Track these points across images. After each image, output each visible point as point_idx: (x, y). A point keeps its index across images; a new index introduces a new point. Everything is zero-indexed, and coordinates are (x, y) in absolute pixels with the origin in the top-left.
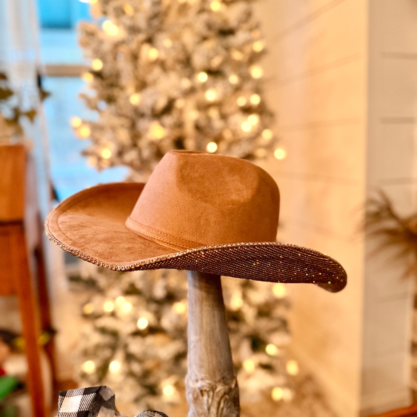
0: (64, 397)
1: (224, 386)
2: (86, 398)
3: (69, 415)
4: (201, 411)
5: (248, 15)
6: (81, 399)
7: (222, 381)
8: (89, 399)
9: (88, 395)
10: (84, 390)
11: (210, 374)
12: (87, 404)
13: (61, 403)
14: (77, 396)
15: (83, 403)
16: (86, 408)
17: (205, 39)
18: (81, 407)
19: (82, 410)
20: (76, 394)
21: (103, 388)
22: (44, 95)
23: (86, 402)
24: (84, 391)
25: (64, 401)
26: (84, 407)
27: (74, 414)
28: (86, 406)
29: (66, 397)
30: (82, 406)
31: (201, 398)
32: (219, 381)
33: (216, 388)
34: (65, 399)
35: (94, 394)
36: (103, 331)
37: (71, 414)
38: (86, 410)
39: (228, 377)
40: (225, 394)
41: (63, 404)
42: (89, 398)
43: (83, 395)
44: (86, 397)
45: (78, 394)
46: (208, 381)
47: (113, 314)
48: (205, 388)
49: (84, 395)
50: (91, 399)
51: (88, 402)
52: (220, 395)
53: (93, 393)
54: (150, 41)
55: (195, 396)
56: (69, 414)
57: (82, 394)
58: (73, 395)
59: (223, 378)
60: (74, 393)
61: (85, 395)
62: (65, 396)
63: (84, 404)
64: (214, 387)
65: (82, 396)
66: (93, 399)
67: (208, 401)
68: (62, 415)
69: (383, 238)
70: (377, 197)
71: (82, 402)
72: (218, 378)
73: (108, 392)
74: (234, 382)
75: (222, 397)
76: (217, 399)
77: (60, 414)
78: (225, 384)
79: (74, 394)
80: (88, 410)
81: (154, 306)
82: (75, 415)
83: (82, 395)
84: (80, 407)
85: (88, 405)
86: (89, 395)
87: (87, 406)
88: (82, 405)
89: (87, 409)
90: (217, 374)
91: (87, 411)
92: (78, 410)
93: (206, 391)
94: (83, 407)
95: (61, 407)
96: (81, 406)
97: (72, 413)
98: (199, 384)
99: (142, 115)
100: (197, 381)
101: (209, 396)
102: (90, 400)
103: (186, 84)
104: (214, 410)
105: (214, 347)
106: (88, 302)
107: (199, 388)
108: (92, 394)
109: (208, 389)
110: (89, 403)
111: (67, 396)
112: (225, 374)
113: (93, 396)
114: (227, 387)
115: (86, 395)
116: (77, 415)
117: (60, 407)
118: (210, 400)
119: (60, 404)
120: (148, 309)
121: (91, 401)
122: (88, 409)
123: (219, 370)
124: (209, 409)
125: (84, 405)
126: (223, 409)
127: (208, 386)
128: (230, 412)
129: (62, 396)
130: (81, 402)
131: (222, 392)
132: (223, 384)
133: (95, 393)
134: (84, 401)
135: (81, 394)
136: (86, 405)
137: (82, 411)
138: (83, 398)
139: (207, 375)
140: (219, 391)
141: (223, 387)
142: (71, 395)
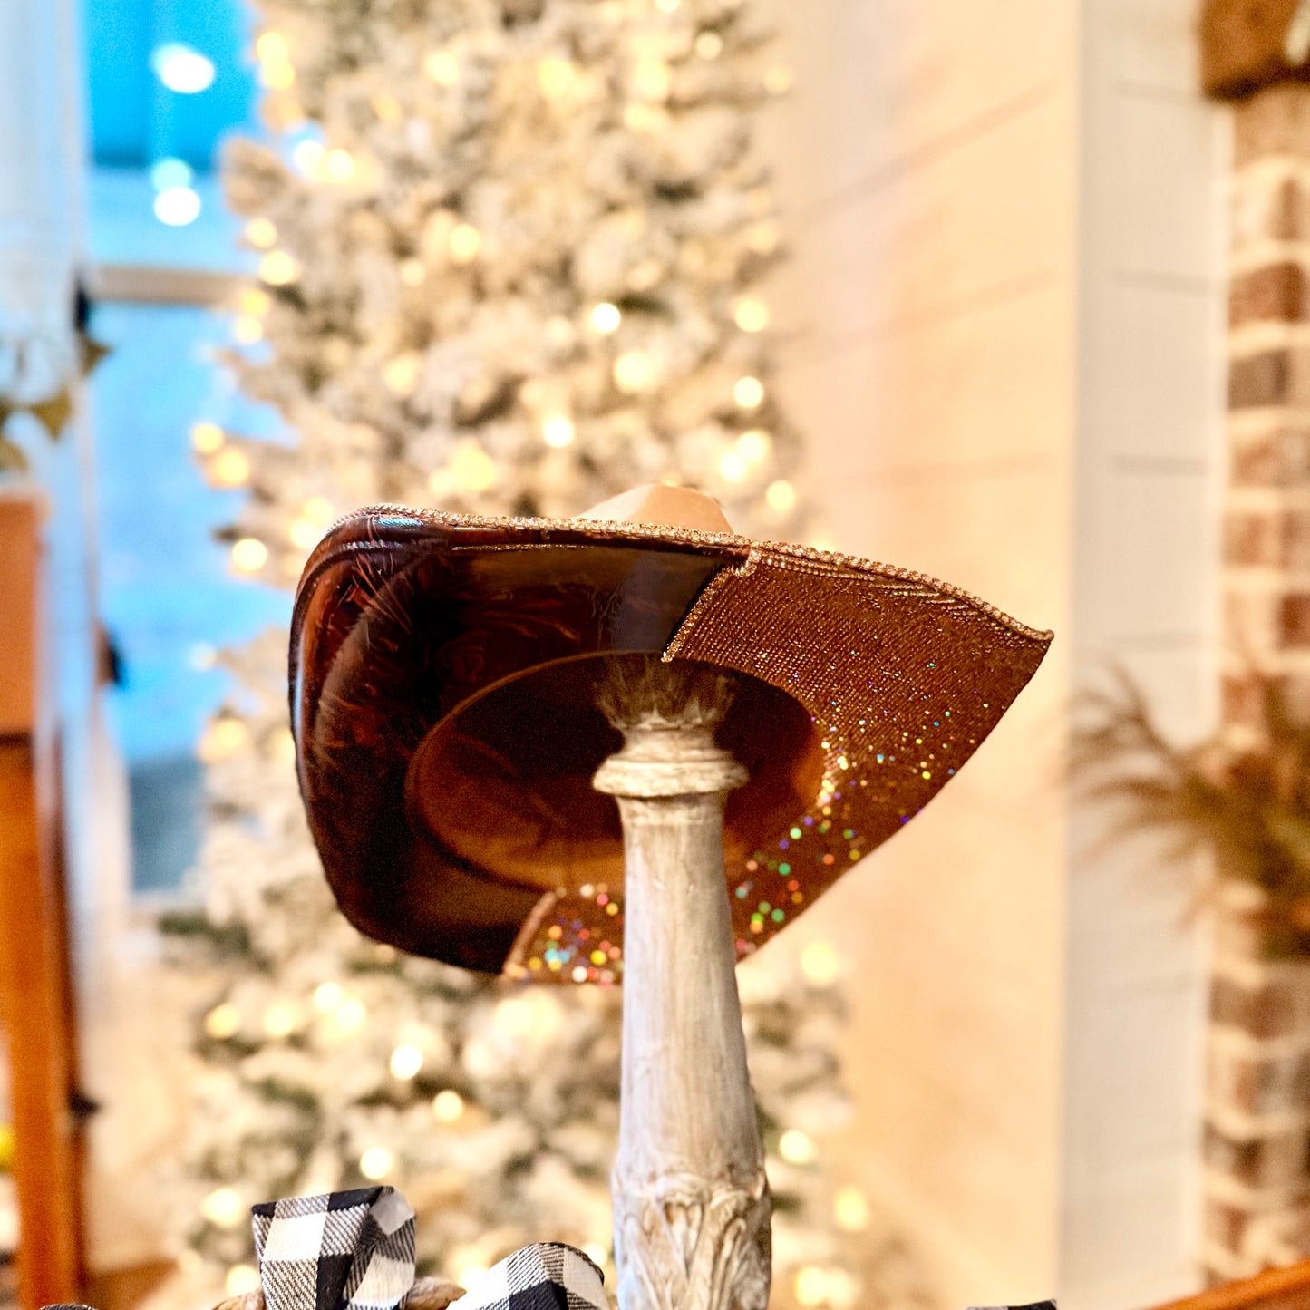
0: (271, 1217)
1: (733, 1190)
2: (339, 1219)
3: (293, 1267)
4: (663, 1270)
5: (742, 143)
6: (326, 1223)
7: (728, 1176)
8: (349, 1223)
9: (345, 1210)
10: (328, 1197)
11: (692, 1154)
12: (346, 1235)
13: (264, 1234)
14: (310, 1215)
15: (331, 1234)
16: (343, 1246)
17: (612, 207)
18: (328, 1244)
19: (330, 1253)
20: (306, 1210)
21: (384, 1191)
22: (92, 354)
23: (342, 1230)
24: (330, 1200)
25: (270, 1231)
26: (338, 1243)
27: (307, 1264)
28: (344, 1242)
29: (274, 1218)
30: (329, 1241)
31: (664, 1227)
32: (721, 1176)
33: (710, 1199)
34: (272, 1224)
35: (362, 1206)
36: (270, 1091)
37: (297, 1265)
38: (343, 1252)
39: (745, 1165)
40: (736, 1215)
41: (268, 1238)
42: (350, 1220)
43: (329, 1210)
44: (340, 1217)
45: (312, 1209)
46: (687, 1177)
47: (297, 1042)
48: (680, 1197)
49: (333, 1212)
50: (355, 1222)
51: (348, 1229)
52: (723, 1218)
53: (359, 1205)
54: (454, 203)
55: (647, 1225)
56: (294, 1264)
57: (326, 1208)
58: (295, 1213)
59: (731, 1167)
60: (298, 1209)
61: (336, 1210)
62: (273, 1216)
63: (336, 1237)
64: (706, 1195)
65: (327, 1214)
66: (362, 1219)
67: (686, 1238)
68: (272, 1269)
69: (1123, 806)
70: (1105, 683)
71: (327, 1230)
72: (717, 1166)
73: (395, 1208)
74: (761, 1181)
75: (728, 1225)
76: (713, 1231)
77: (263, 1265)
78: (736, 1184)
79: (300, 1212)
80: (349, 1252)
81: (439, 1009)
82: (310, 1267)
83: (324, 1211)
84: (325, 1245)
85: (350, 1237)
86: (348, 1209)
87: (347, 1241)
88: (330, 1238)
89: (346, 1250)
90: (712, 1155)
91: (346, 1256)
92: (320, 1253)
93: (681, 1205)
94: (334, 1244)
95: (264, 1245)
96: (326, 1242)
97: (303, 1263)
98: (661, 1187)
99: (423, 421)
100: (653, 1177)
101: (689, 1223)
102: (353, 1223)
103: (560, 333)
104: (702, 1265)
105: (708, 1072)
106: (222, 999)
107: (659, 1200)
108: (357, 1208)
109: (687, 1201)
110: (351, 1234)
111: (277, 1217)
112: (737, 1155)
113: (361, 1213)
114: (742, 1195)
115: (339, 1211)
116: (316, 1267)
117: (261, 1245)
118: (693, 1235)
119: (260, 1237)
120: (423, 1017)
121: (355, 1226)
122: (351, 1250)
123: (721, 1143)
124: (688, 1264)
125: (335, 1240)
126: (728, 1261)
127: (687, 1189)
128: (747, 1274)
129: (265, 1216)
130: (325, 1232)
131: (729, 1209)
132: (730, 1186)
133: (365, 1204)
134: (333, 1229)
135: (322, 1208)
136: (341, 1239)
137: (333, 1256)
138: (331, 1218)
139: (686, 1159)
140: (721, 1206)
141: (733, 1194)
142: (289, 1213)
